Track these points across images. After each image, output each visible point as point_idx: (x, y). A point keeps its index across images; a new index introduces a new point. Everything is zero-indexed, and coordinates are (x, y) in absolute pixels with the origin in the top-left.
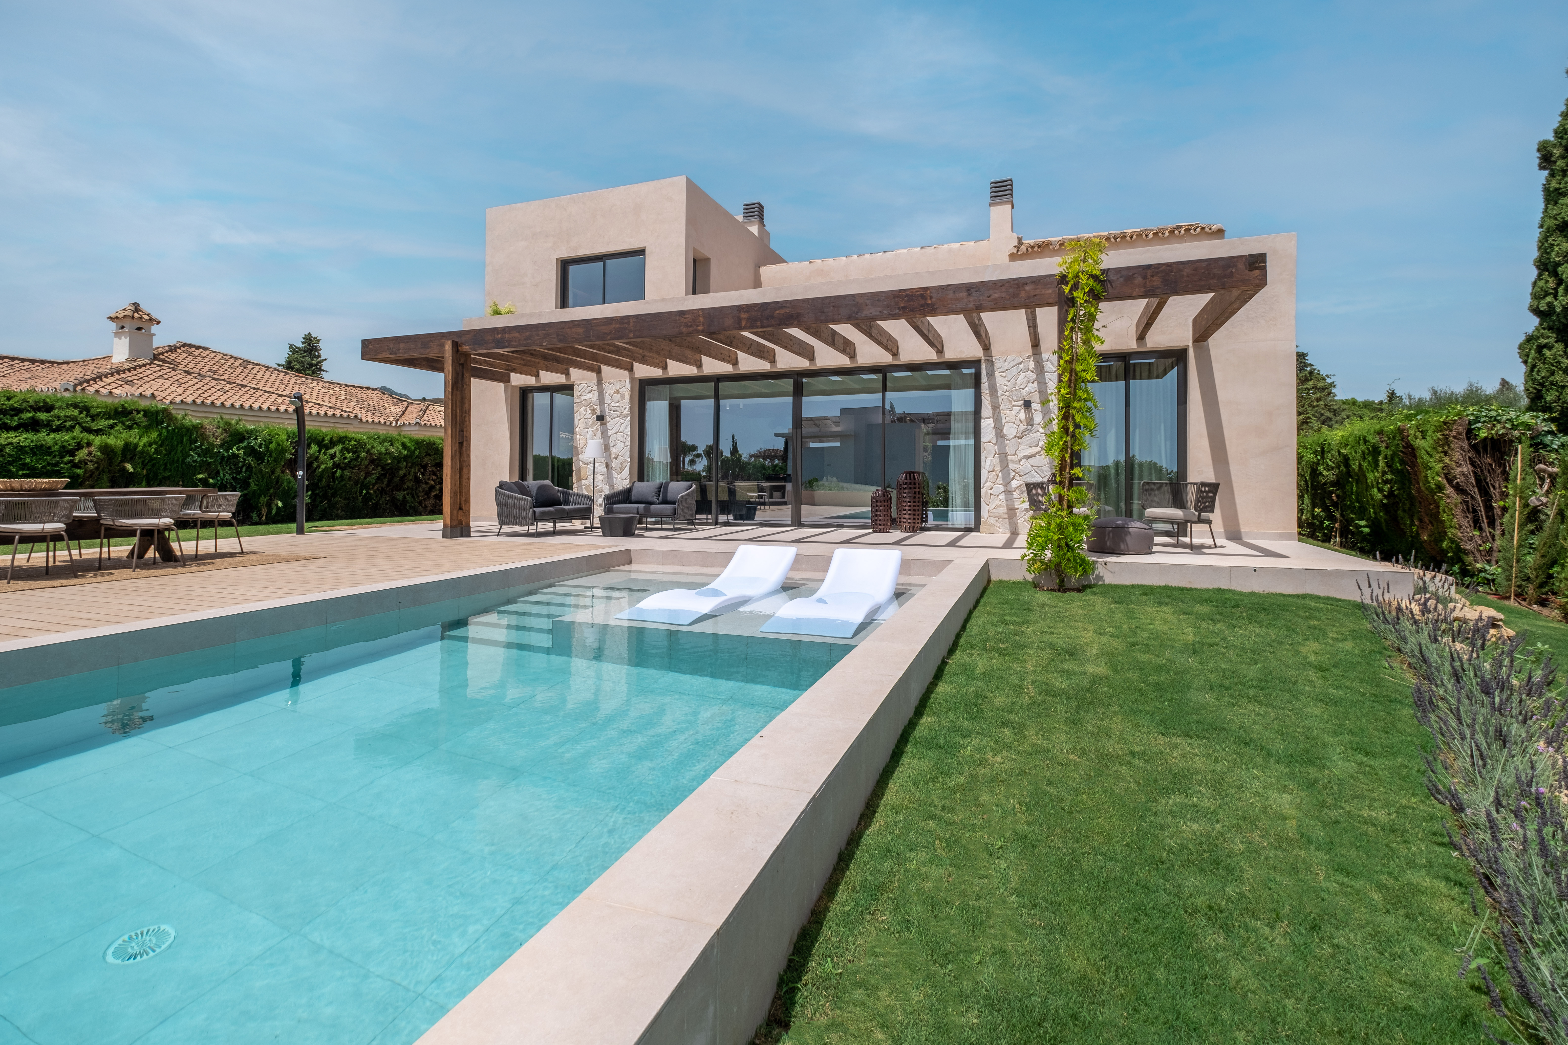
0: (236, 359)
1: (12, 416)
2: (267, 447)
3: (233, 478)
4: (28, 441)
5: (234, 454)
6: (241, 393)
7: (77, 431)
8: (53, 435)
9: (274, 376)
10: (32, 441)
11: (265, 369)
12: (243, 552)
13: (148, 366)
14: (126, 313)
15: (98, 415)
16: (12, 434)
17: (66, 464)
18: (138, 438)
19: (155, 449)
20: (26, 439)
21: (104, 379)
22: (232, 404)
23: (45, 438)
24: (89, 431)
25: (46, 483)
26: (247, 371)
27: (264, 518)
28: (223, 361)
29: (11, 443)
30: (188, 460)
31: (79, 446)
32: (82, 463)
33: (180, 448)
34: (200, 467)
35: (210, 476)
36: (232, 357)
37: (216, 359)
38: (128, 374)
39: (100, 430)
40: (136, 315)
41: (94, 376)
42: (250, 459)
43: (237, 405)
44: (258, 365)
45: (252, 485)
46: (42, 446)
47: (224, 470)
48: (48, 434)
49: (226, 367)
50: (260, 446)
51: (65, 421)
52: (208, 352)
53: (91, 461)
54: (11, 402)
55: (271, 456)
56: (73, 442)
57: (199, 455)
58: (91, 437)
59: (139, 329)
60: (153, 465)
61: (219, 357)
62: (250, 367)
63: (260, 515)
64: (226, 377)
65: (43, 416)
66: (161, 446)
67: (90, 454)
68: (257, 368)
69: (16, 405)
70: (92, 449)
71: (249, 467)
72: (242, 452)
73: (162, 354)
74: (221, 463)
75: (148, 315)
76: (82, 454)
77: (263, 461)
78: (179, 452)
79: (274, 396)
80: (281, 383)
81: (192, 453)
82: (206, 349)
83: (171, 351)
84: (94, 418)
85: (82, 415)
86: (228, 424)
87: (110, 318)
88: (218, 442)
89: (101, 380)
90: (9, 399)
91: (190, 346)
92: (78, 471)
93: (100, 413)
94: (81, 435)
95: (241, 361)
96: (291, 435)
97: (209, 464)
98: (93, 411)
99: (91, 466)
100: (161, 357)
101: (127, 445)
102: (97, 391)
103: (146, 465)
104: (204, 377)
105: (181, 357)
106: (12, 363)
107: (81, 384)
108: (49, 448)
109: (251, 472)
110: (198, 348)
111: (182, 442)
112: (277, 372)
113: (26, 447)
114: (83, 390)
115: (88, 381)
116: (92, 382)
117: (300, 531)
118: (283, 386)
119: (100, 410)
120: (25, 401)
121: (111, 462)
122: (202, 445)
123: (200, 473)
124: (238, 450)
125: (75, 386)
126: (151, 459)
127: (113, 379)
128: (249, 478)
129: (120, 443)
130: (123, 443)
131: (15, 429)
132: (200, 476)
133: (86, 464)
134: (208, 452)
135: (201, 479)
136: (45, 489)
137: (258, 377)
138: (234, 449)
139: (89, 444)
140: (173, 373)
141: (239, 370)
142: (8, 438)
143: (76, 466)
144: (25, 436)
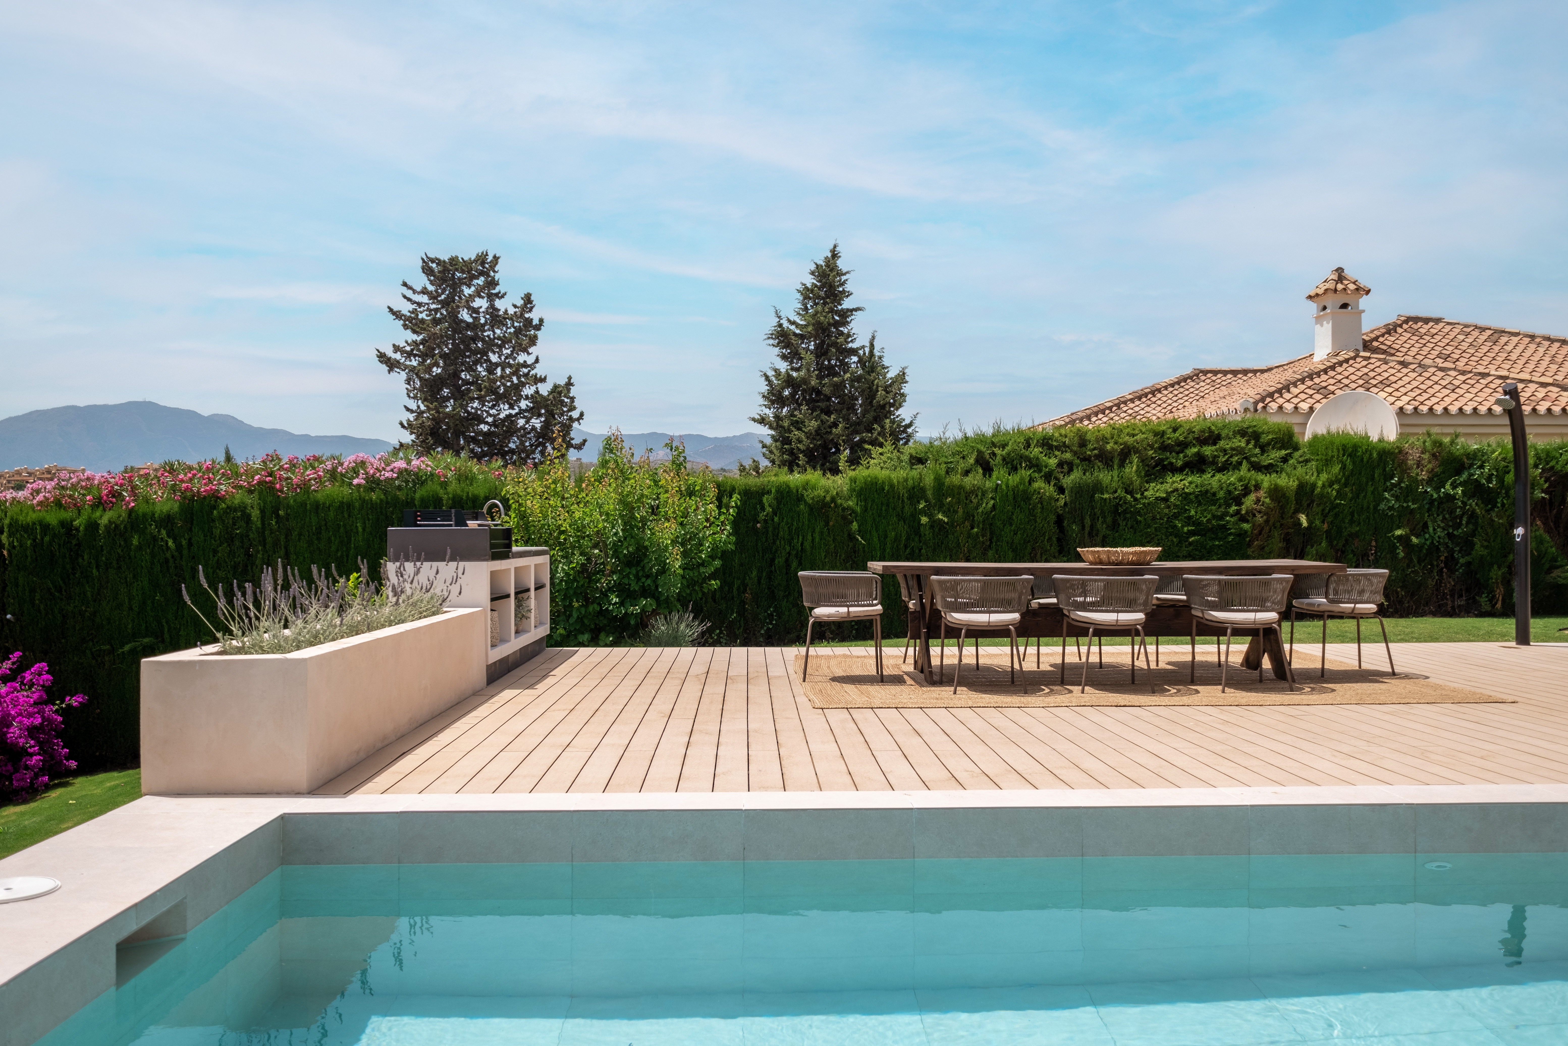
0: (1483, 329)
1: (1178, 453)
2: (1501, 481)
3: (1448, 534)
4: (1193, 486)
5: (1447, 495)
6: (1479, 386)
7: (1244, 471)
8: (1218, 476)
9: (1541, 350)
10: (1196, 486)
11: (1528, 340)
12: (1394, 674)
13: (1351, 362)
14: (1328, 286)
15: (1268, 444)
16: (1177, 477)
17: (1232, 516)
18: (1315, 474)
19: (1338, 491)
20: (1190, 483)
21: (1293, 389)
22: (1461, 409)
23: (1213, 480)
24: (1257, 467)
25: (1132, 553)
26: (1496, 348)
27: (1499, 605)
28: (1461, 337)
29: (1176, 490)
30: (1382, 506)
31: (1246, 491)
32: (1252, 513)
33: (1370, 489)
34: (1400, 517)
35: (1413, 532)
36: (1476, 327)
37: (1452, 335)
38: (1324, 377)
39: (1271, 465)
40: (1340, 287)
41: (1280, 386)
42: (1472, 502)
43: (1468, 409)
44: (1516, 334)
45: (1477, 547)
46: (1207, 491)
47: (1434, 521)
48: (1213, 476)
49: (1464, 346)
50: (1489, 480)
51: (1231, 457)
52: (1441, 325)
53: (1260, 512)
54: (1177, 435)
55: (1507, 495)
56: (1239, 485)
57: (1397, 498)
58: (1260, 477)
59: (1344, 306)
60: (1336, 516)
61: (1457, 331)
62: (1504, 339)
63: (1492, 600)
64: (1461, 365)
65: (1208, 450)
66: (1346, 485)
67: (1258, 500)
68: (1515, 340)
69: (1181, 438)
70: (1262, 494)
71: (1473, 516)
72: (1459, 490)
73: (1376, 339)
74: (1429, 510)
75: (1354, 283)
76: (1249, 502)
77: (1495, 506)
78: (1369, 494)
79: (1533, 387)
80: (1552, 361)
81: (1386, 495)
82: (1438, 321)
83: (1389, 332)
84: (1263, 449)
85: (1250, 446)
86: (1438, 444)
87: (1310, 297)
88: (1424, 475)
89: (1289, 391)
90: (1175, 430)
91: (1416, 320)
92: (1246, 526)
93: (1272, 440)
94: (1249, 475)
95: (1489, 332)
96: (1543, 456)
97: (1412, 511)
98: (1265, 439)
99: (1259, 519)
100: (1375, 344)
101: (1302, 486)
102: (1281, 407)
103: (1326, 516)
104: (1425, 368)
105: (1401, 340)
106: (1214, 378)
107: (1262, 400)
108: (1214, 494)
109: (1476, 524)
110: (1426, 321)
111: (1373, 479)
112: (1547, 343)
113: (1190, 494)
114: (1264, 408)
115: (1271, 395)
116: (1276, 395)
117: (1523, 638)
118: (1554, 367)
119: (1270, 437)
120: (1190, 431)
121: (1283, 513)
122: (1401, 481)
123: (1399, 528)
124: (1454, 487)
125: (1256, 403)
126: (1334, 507)
127: (1302, 387)
128: (1474, 535)
129: (1293, 484)
130: (1296, 483)
131: (1181, 470)
132: (1398, 532)
133: (1254, 515)
134: (1409, 493)
135: (1400, 538)
136: (1132, 563)
137: (1514, 356)
138: (1448, 486)
139: (1257, 487)
140: (1384, 367)
141: (1485, 349)
142: (1174, 482)
143: (1243, 519)
144: (1190, 479)
